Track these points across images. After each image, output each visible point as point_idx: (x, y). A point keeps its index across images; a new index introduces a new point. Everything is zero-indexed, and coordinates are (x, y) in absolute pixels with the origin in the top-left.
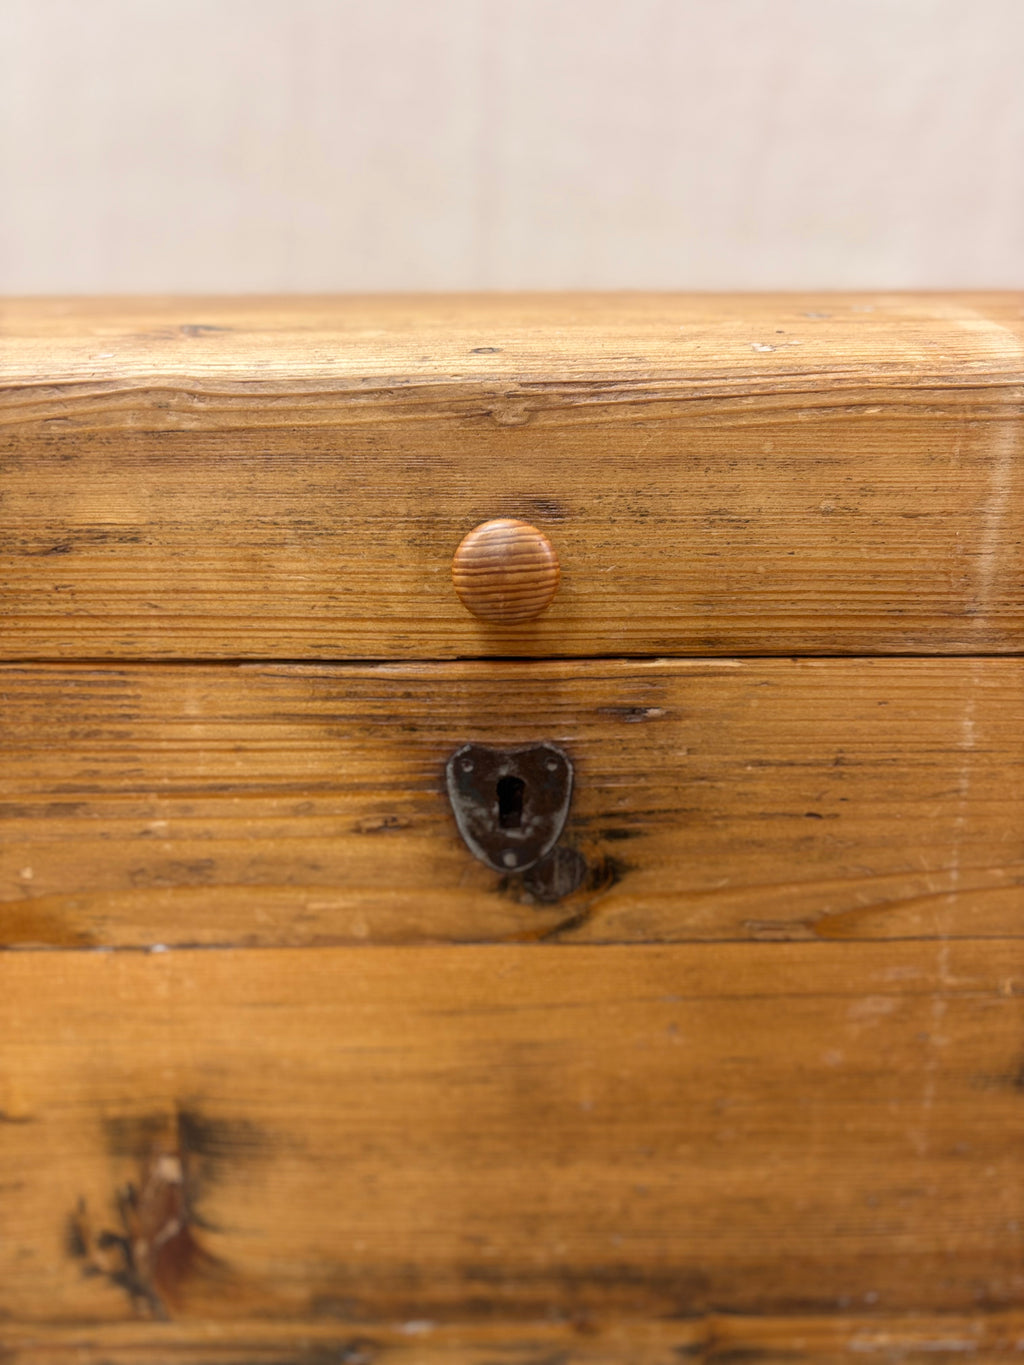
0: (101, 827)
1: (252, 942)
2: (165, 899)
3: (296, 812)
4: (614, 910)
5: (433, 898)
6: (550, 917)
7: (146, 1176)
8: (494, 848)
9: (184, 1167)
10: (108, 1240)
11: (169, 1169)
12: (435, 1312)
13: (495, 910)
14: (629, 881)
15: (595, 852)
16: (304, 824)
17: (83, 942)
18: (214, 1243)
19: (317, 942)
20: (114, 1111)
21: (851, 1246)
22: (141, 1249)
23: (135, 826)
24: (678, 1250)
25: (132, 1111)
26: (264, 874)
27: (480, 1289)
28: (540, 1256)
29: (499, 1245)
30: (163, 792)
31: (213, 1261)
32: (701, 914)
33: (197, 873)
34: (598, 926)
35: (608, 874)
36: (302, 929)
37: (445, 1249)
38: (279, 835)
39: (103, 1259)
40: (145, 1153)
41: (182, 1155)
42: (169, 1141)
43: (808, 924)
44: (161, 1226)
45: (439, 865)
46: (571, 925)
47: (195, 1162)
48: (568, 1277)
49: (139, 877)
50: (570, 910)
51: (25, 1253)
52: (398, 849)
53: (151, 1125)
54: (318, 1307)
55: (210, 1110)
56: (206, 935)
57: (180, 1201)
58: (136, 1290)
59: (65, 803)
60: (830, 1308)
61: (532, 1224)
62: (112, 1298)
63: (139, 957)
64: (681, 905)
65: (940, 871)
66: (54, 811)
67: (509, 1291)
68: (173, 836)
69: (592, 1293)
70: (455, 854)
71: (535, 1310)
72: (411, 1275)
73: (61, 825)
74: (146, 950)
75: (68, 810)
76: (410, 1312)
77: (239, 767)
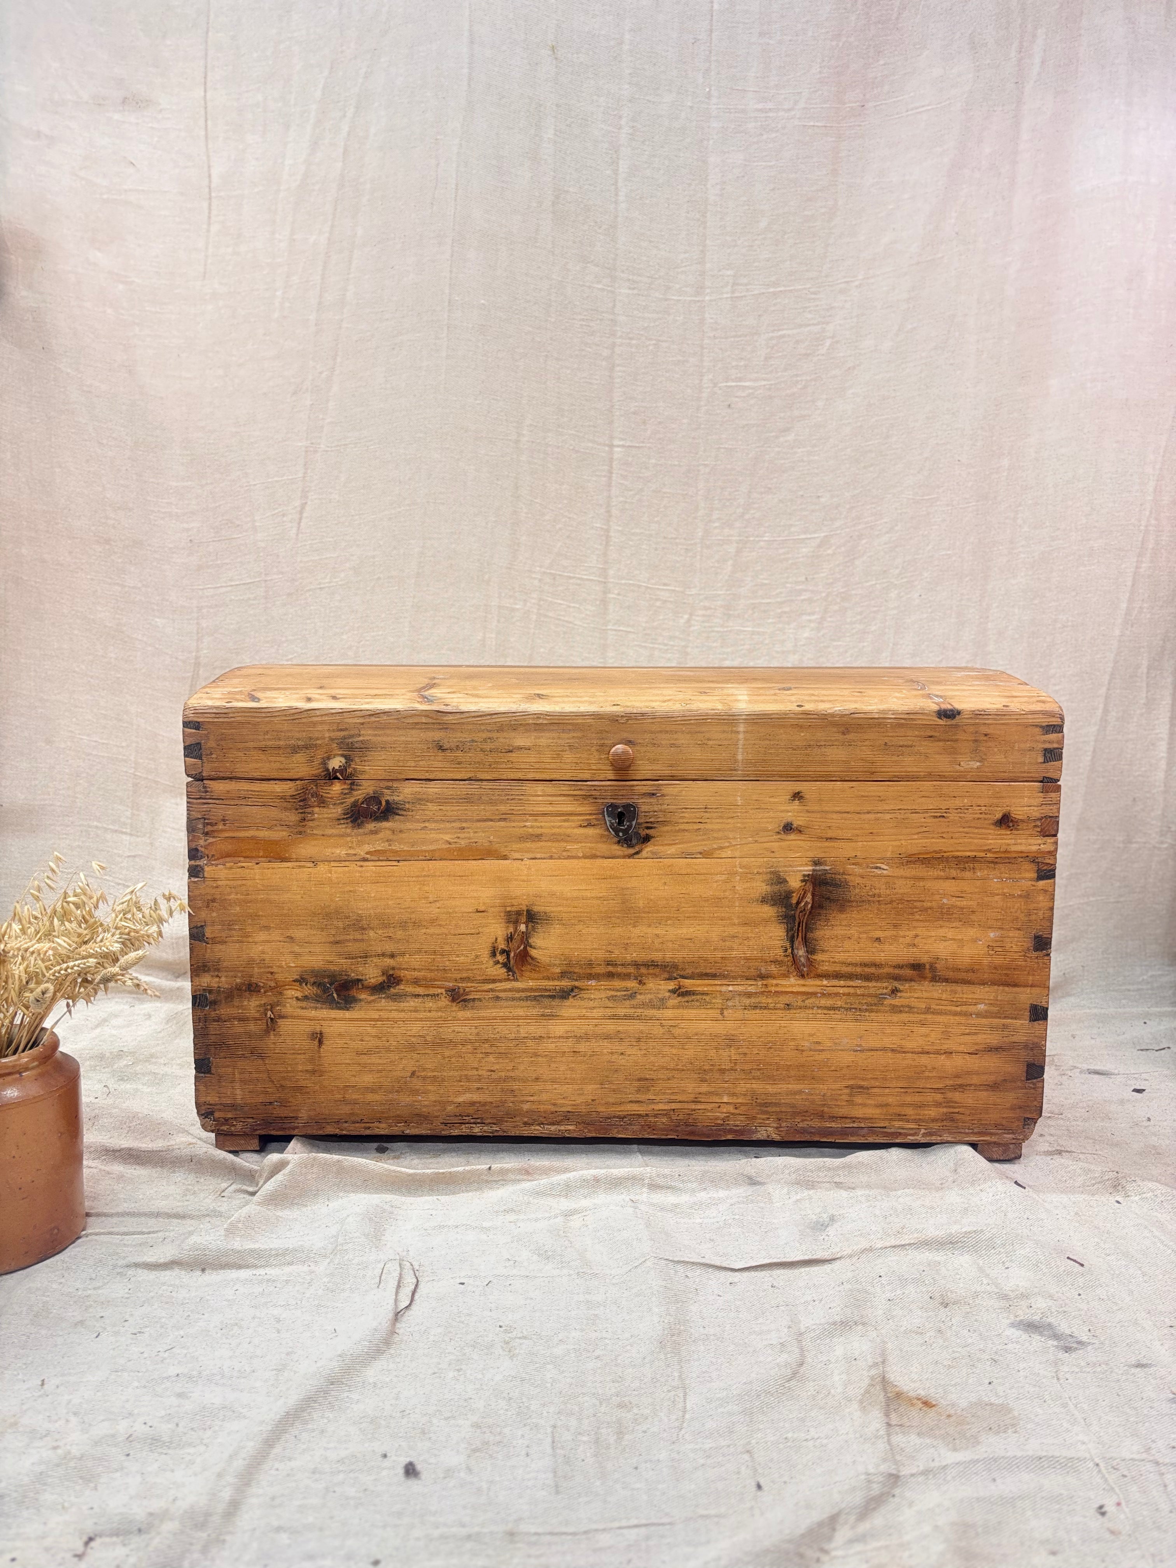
0: (513, 824)
1: (551, 858)
2: (529, 845)
3: (565, 821)
4: (648, 849)
5: (600, 845)
6: (631, 851)
7: (516, 929)
8: (617, 831)
9: (527, 927)
10: (503, 952)
11: (523, 927)
12: (597, 977)
13: (617, 849)
14: (652, 840)
15: (643, 833)
16: (566, 824)
17: (505, 858)
18: (533, 952)
19: (569, 857)
20: (508, 909)
21: (719, 954)
22: (512, 955)
23: (522, 824)
24: (669, 956)
25: (514, 909)
26: (556, 838)
27: (610, 969)
28: (629, 958)
29: (617, 954)
30: (531, 815)
31: (532, 958)
32: (671, 850)
33: (538, 837)
34: (644, 854)
35: (647, 839)
36: (564, 854)
37: (601, 955)
38: (560, 827)
39: (501, 958)
40: (516, 923)
41: (526, 923)
42: (524, 919)
43: (701, 853)
44: (519, 947)
45: (602, 836)
46: (637, 853)
47: (530, 925)
48: (636, 965)
49: (523, 838)
50: (637, 849)
51: (477, 957)
52: (590, 831)
53: (519, 913)
54: (563, 975)
55: (536, 909)
56: (538, 856)
57: (525, 938)
58: (509, 969)
59: (504, 818)
60: (714, 976)
61: (626, 946)
62: (502, 971)
63: (520, 862)
64: (666, 847)
65: (735, 838)
66: (500, 820)
67: (619, 969)
68: (532, 827)
69: (643, 970)
70: (606, 833)
71: (626, 976)
72: (590, 964)
73: (502, 824)
74: (522, 860)
75: (505, 819)
76: (590, 977)
77: (550, 808)
